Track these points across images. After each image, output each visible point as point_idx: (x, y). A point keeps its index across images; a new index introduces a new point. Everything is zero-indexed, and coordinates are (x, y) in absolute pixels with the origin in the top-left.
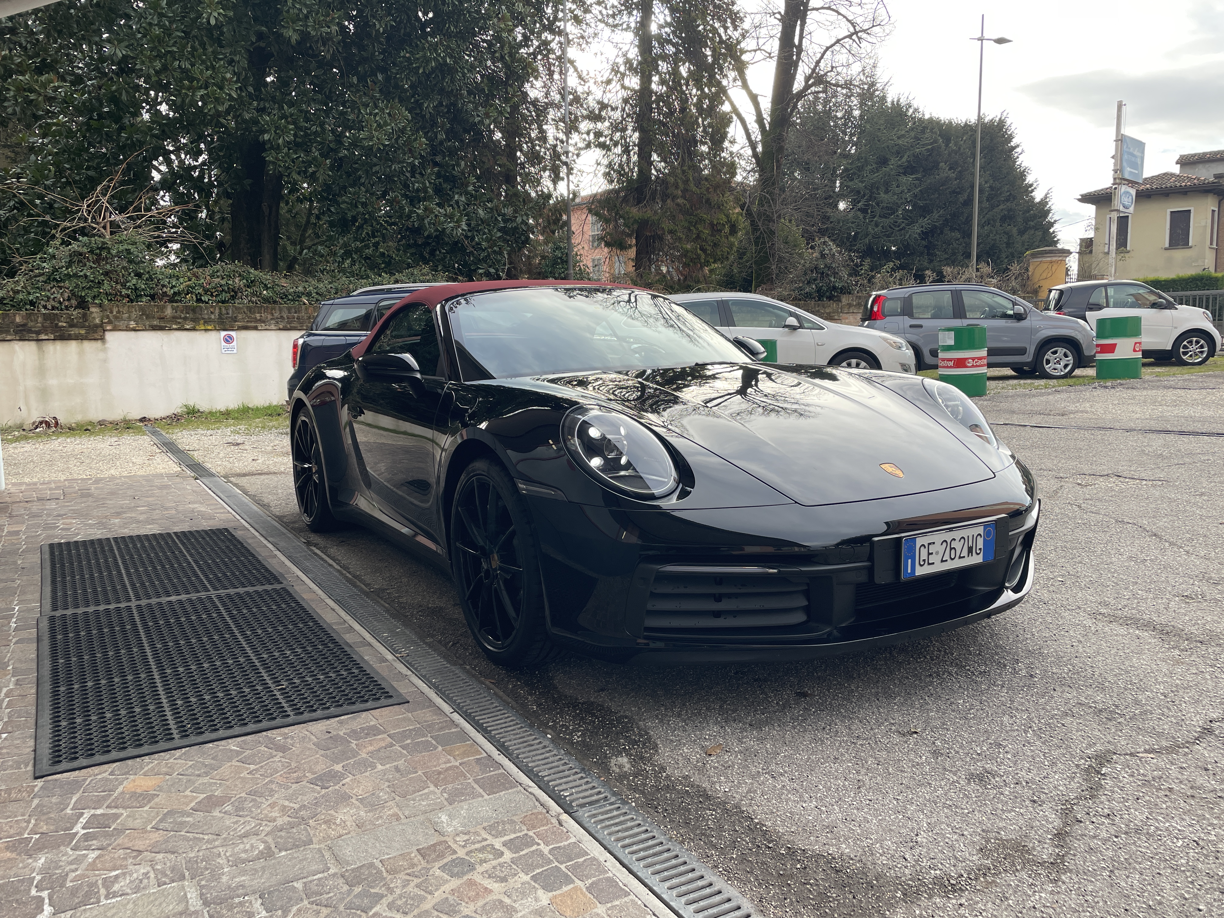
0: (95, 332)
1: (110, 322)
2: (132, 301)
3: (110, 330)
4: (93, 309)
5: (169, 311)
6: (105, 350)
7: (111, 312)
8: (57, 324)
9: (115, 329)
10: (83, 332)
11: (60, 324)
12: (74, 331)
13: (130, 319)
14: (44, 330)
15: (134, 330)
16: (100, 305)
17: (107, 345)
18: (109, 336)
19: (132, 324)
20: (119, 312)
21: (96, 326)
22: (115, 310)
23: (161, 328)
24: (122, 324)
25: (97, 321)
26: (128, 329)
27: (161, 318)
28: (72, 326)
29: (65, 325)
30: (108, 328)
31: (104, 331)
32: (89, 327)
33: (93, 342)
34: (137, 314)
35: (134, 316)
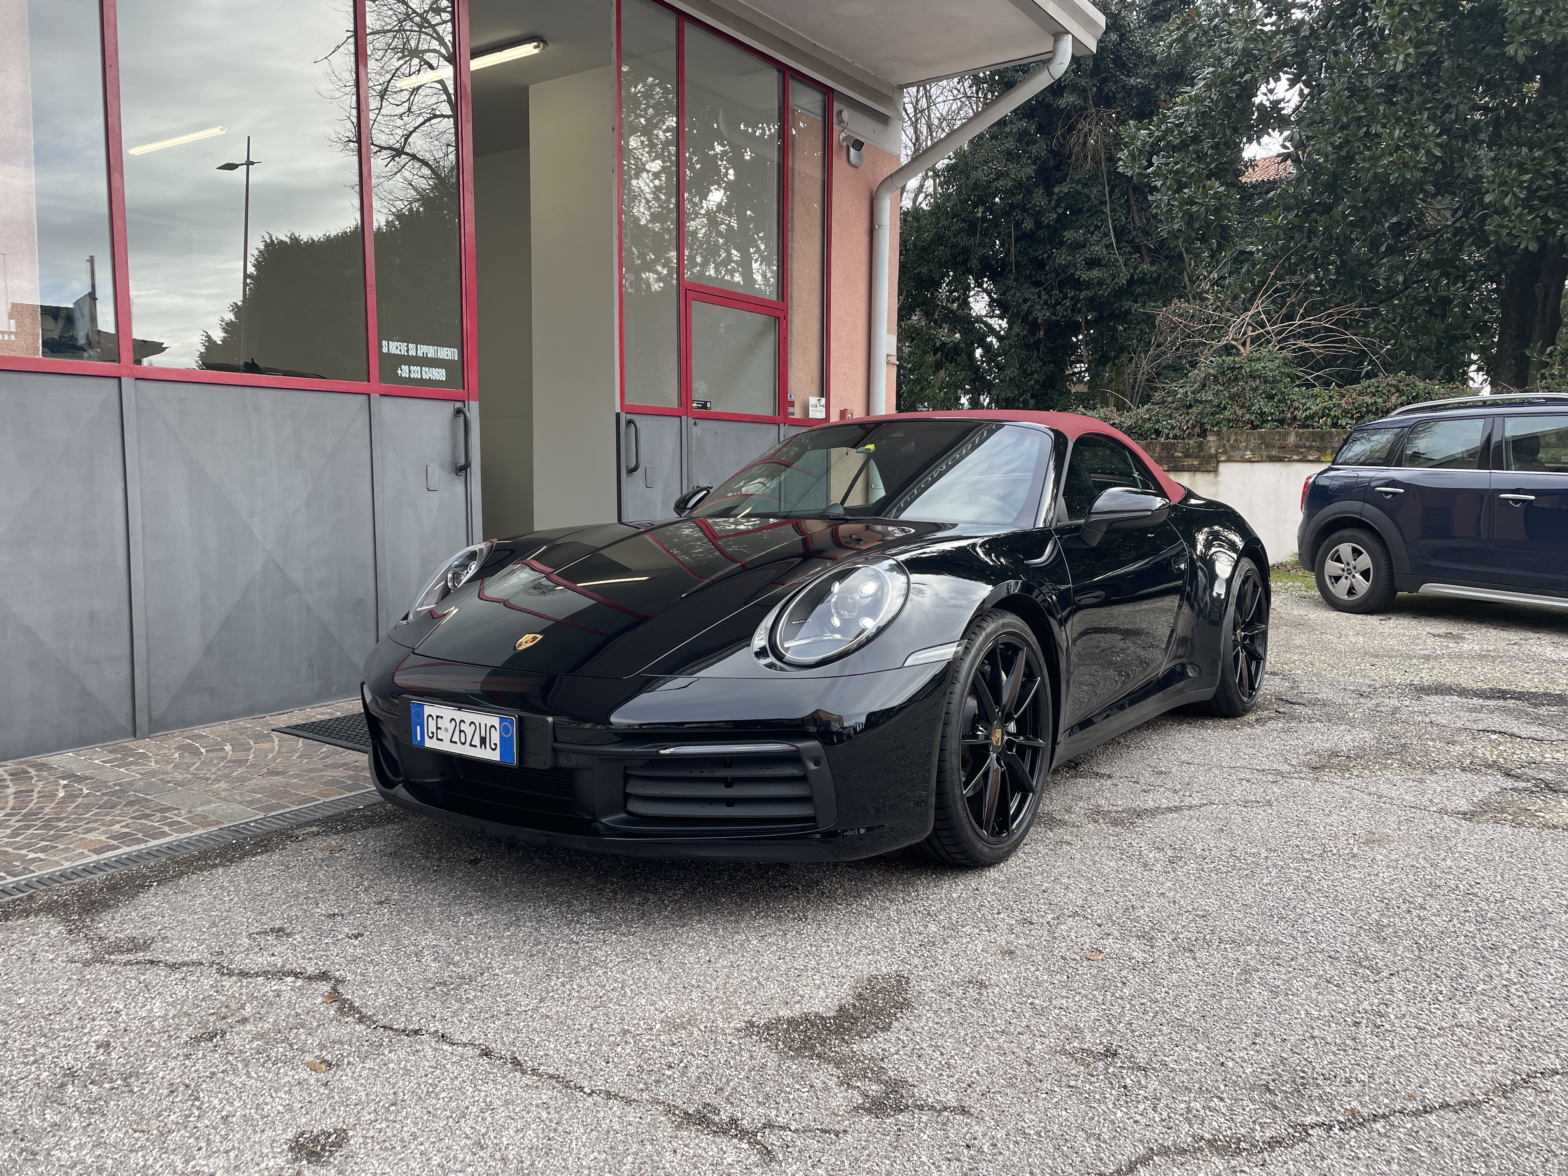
0: (1208, 463)
1: (1225, 452)
2: (1254, 427)
3: (1225, 461)
4: (1210, 438)
5: (1292, 439)
6: (1216, 484)
7: (1229, 441)
8: (1173, 454)
9: (1229, 460)
10: (1196, 463)
11: (1176, 454)
12: (1188, 462)
13: (1246, 448)
15: (1250, 461)
16: (1218, 433)
17: (1219, 478)
18: (1223, 468)
19: (1248, 455)
20: (1236, 441)
21: (1211, 457)
22: (1233, 438)
23: (1279, 460)
24: (1237, 454)
25: (1213, 451)
26: (1243, 460)
27: (1282, 448)
28: (1187, 456)
29: (1180, 455)
30: (1222, 459)
31: (1218, 462)
32: (1204, 457)
33: (1205, 474)
34: (1255, 443)
35: (1252, 445)
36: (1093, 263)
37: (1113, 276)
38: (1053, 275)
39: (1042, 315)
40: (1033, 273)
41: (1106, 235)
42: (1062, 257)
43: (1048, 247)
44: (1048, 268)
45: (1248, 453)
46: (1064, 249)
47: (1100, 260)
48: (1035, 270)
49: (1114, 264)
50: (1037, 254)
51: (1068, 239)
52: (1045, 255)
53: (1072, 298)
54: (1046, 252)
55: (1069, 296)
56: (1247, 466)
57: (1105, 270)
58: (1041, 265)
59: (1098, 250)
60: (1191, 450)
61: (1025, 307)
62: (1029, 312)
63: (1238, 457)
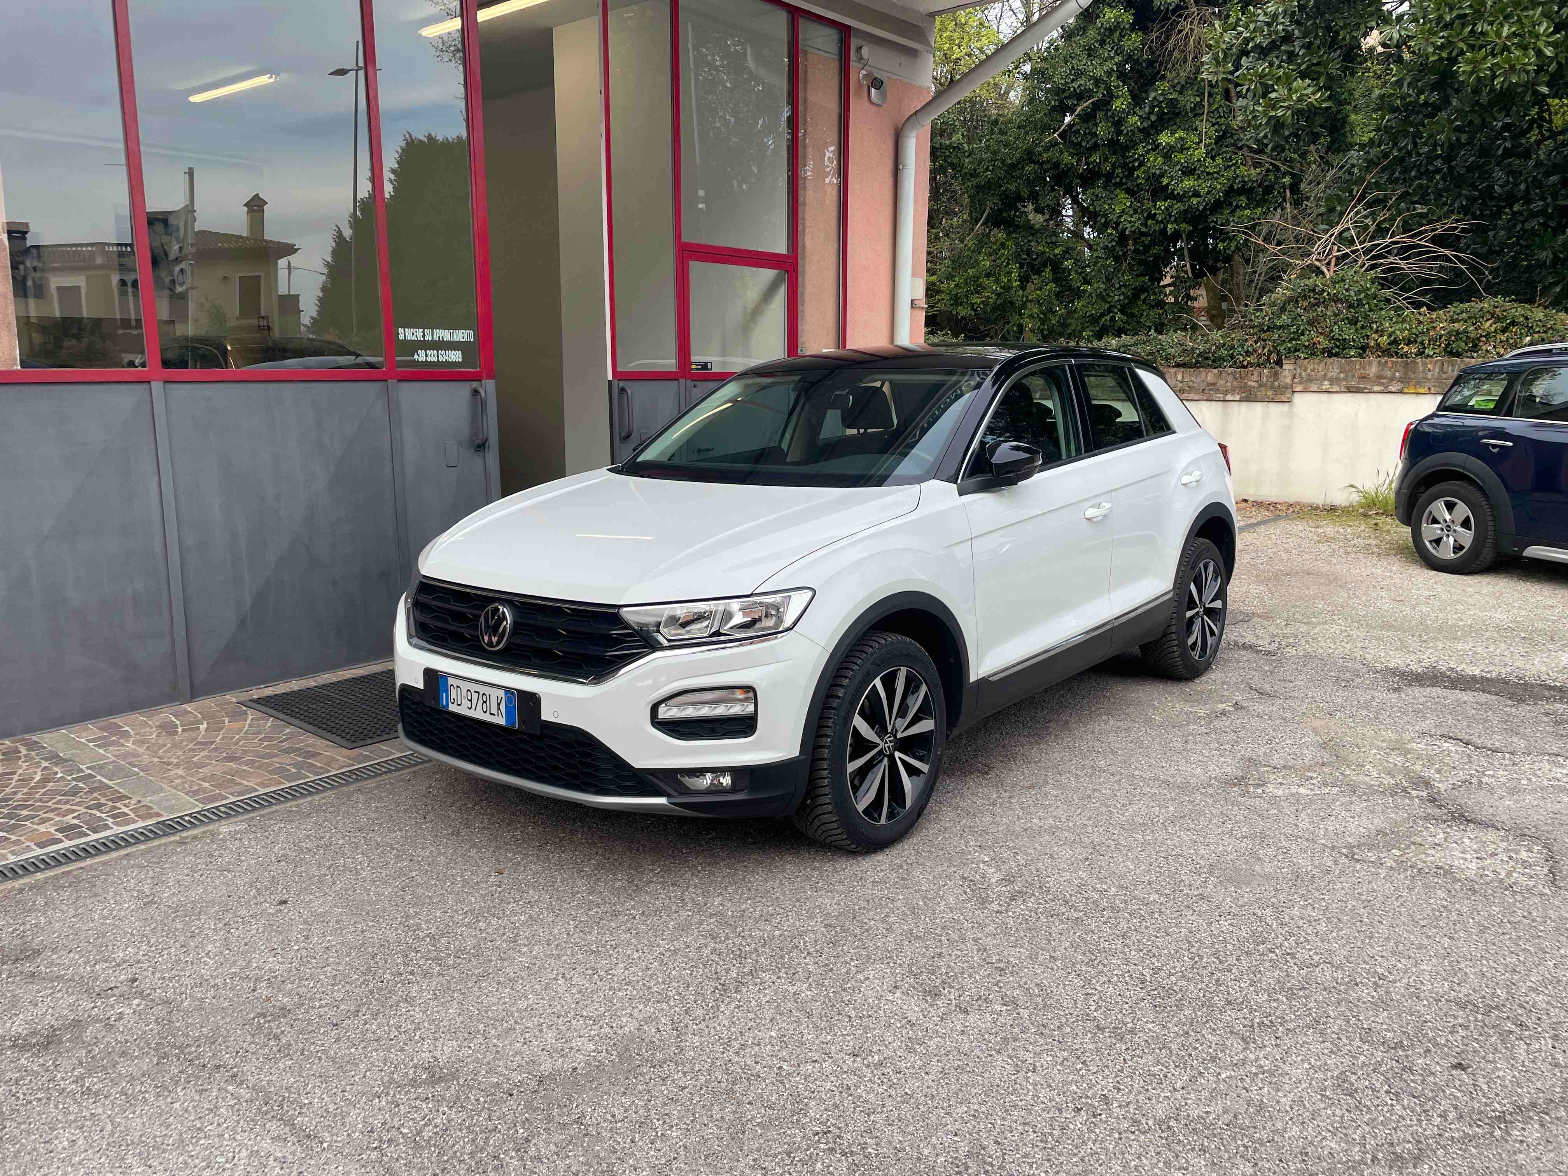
0: (1283, 393)
1: (1301, 382)
2: (1335, 355)
3: (1300, 392)
4: (1286, 367)
5: (1373, 370)
6: (1290, 415)
7: (1305, 370)
8: (1245, 383)
9: (1305, 390)
10: (1270, 393)
11: (1249, 383)
12: (1262, 392)
13: (1324, 377)
14: (1233, 391)
15: (1327, 392)
16: (1294, 361)
17: (1294, 410)
18: (1298, 398)
20: (1314, 370)
21: (1286, 387)
22: (1310, 367)
23: (1358, 391)
24: (1314, 384)
25: (1288, 381)
26: (1321, 391)
27: (1362, 378)
28: (1261, 386)
29: (1253, 384)
31: (1294, 392)
32: (1278, 387)
33: (1280, 404)
34: (1334, 372)
35: (1330, 375)
45: (1326, 383)
56: (1324, 397)
60: (1265, 380)
63: (1314, 388)
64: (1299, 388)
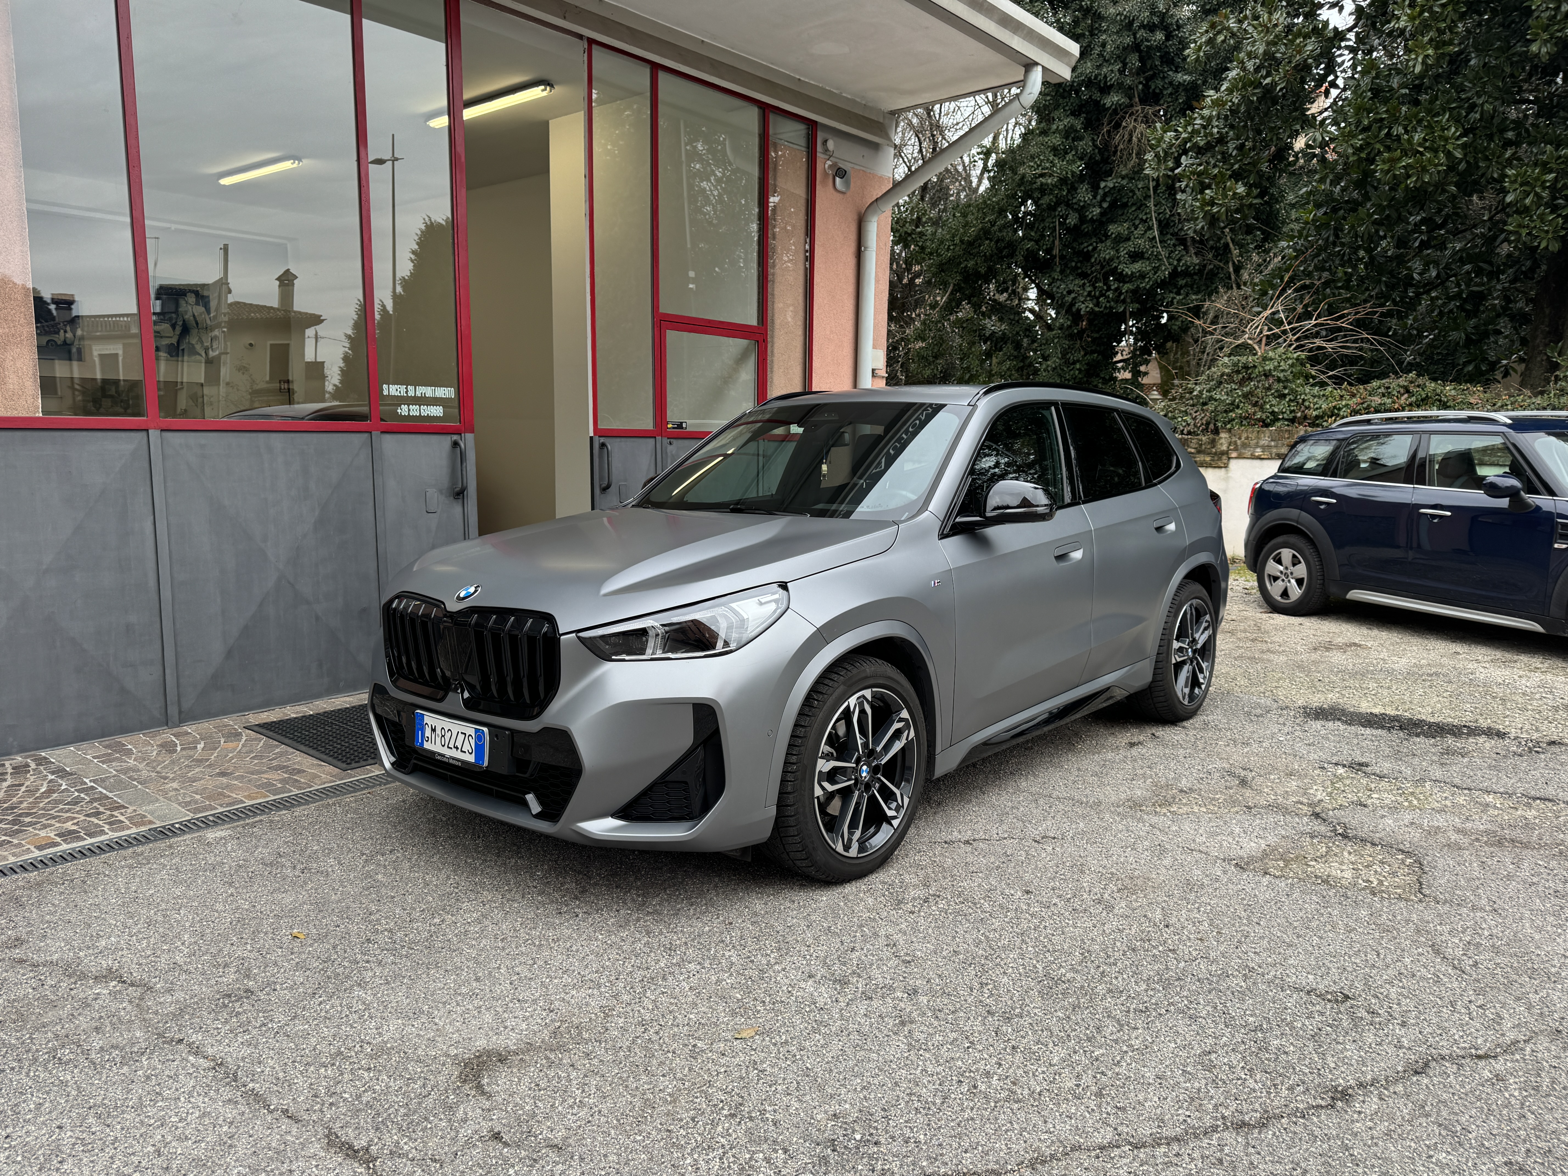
0: (1220, 459)
1: (1236, 449)
2: (1267, 425)
3: (1236, 458)
4: (1223, 435)
6: (1227, 479)
7: (1240, 438)
9: (1240, 457)
10: (1208, 459)
12: (1200, 458)
13: (1257, 446)
15: (1259, 458)
16: (1230, 430)
17: (1230, 474)
18: (1233, 464)
19: (1258, 452)
20: (1247, 438)
21: (1223, 453)
22: (1244, 435)
24: (1247, 451)
25: (1224, 448)
26: (1254, 457)
28: (1199, 452)
31: (1229, 458)
32: (1215, 454)
33: (1217, 470)
34: (1265, 440)
35: (1262, 443)
36: (1136, 256)
37: (1156, 270)
38: (1098, 267)
39: (1085, 307)
40: (1079, 265)
41: (1150, 228)
42: (1106, 252)
43: (1094, 240)
44: (1093, 260)
45: (1258, 450)
46: (1108, 243)
47: (1143, 253)
48: (1081, 262)
49: (1157, 257)
50: (1082, 247)
51: (1112, 233)
52: (1090, 248)
53: (1116, 289)
54: (1091, 244)
55: (1113, 288)
56: (1257, 463)
57: (1147, 263)
58: (1086, 256)
59: (1142, 243)
60: (1203, 447)
61: (1069, 299)
62: (1072, 304)
63: (1248, 454)
64: (1234, 455)
